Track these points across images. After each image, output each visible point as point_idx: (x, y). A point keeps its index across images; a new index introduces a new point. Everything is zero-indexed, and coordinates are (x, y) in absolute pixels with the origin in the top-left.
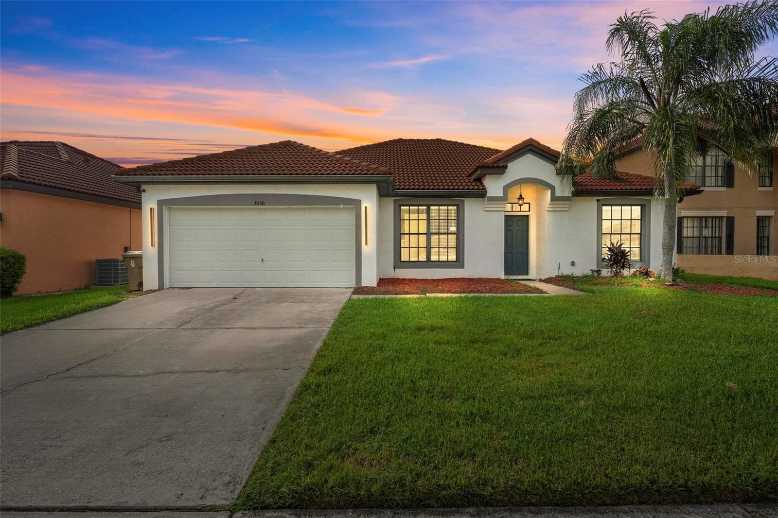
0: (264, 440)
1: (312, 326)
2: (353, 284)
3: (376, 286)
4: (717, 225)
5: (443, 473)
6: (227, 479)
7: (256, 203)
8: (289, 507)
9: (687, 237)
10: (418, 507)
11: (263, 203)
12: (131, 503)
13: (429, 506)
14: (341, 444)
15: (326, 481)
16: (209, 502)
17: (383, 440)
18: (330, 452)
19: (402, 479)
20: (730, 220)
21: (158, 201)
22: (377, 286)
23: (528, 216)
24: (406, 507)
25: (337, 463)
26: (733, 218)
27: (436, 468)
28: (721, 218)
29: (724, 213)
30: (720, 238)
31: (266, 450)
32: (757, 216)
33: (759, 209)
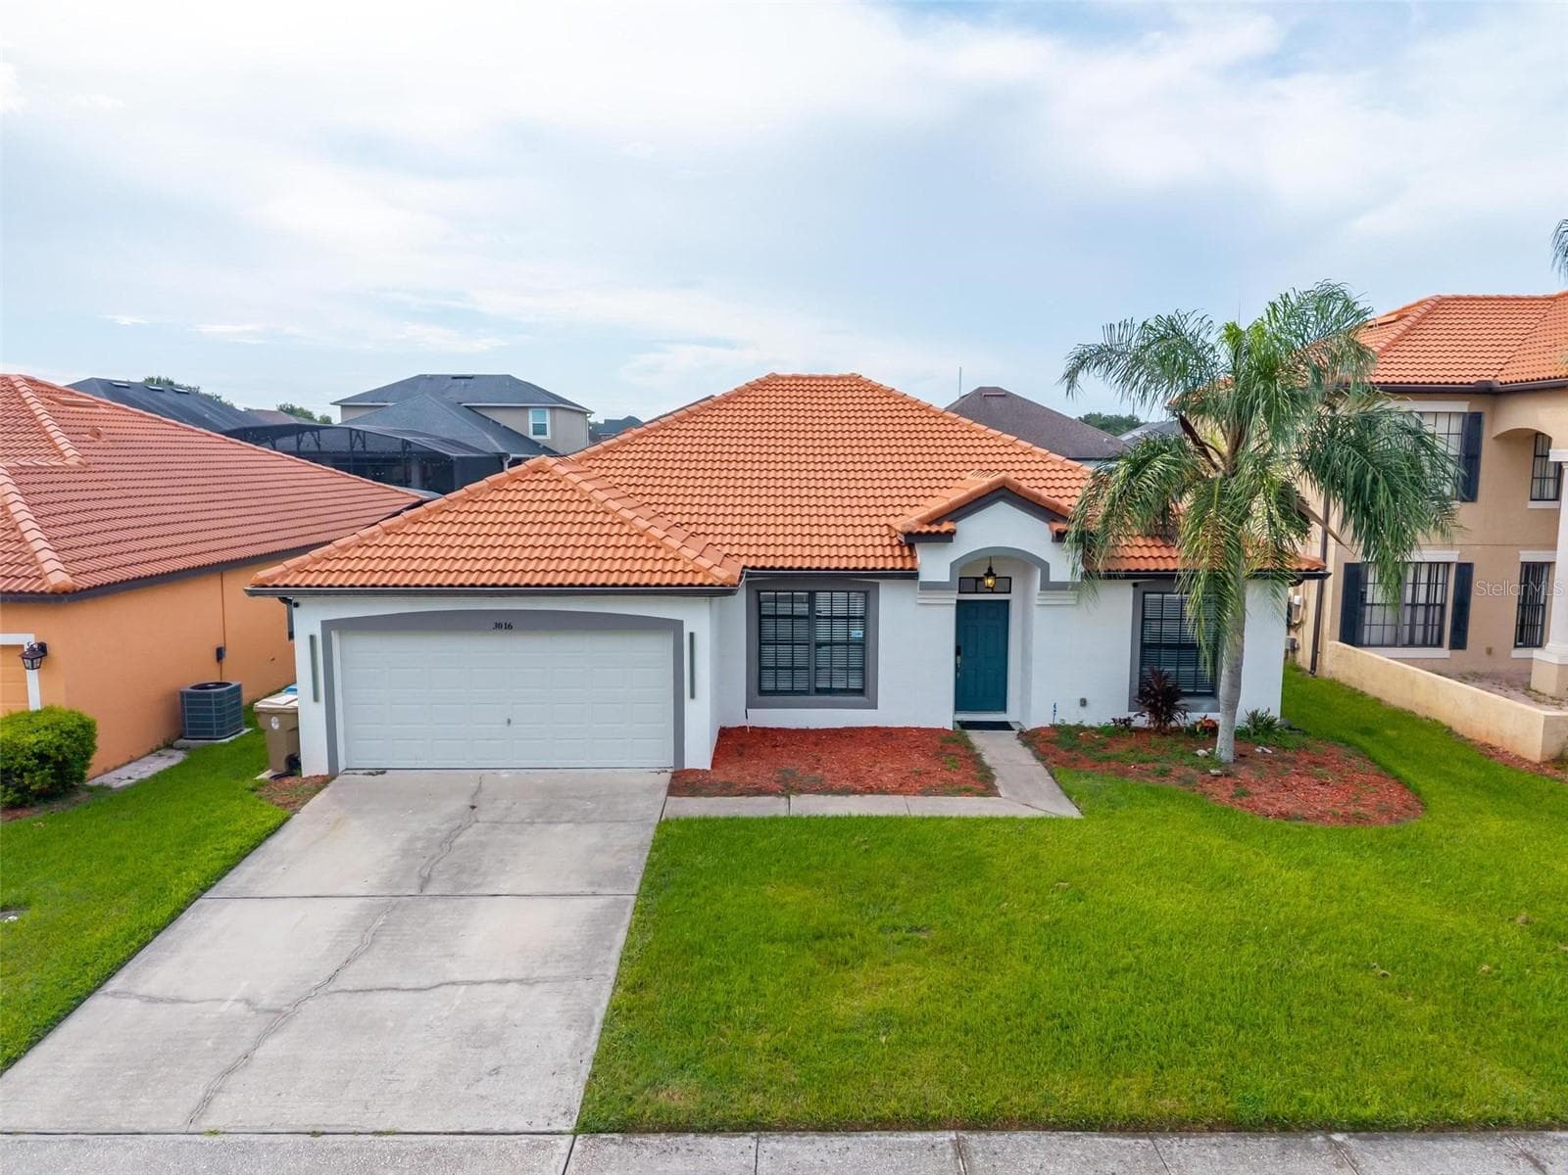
0: (585, 1075)
1: (609, 891)
2: (669, 761)
3: (709, 768)
4: (1440, 581)
5: (736, 1106)
6: (563, 1110)
7: (498, 626)
8: (617, 1132)
9: (1372, 605)
10: (715, 1131)
11: (509, 627)
12: (496, 1129)
13: (723, 1131)
14: (655, 1080)
15: (644, 1112)
16: (555, 1128)
17: (692, 1076)
18: (645, 1087)
19: (703, 1111)
20: (1465, 571)
21: (322, 622)
22: (713, 766)
23: (1007, 602)
24: (705, 1132)
25: (652, 1096)
26: (1470, 566)
27: (732, 1101)
28: (1448, 564)
29: (1452, 556)
30: (1443, 606)
31: (588, 1085)
32: (1522, 563)
33: (1528, 547)
